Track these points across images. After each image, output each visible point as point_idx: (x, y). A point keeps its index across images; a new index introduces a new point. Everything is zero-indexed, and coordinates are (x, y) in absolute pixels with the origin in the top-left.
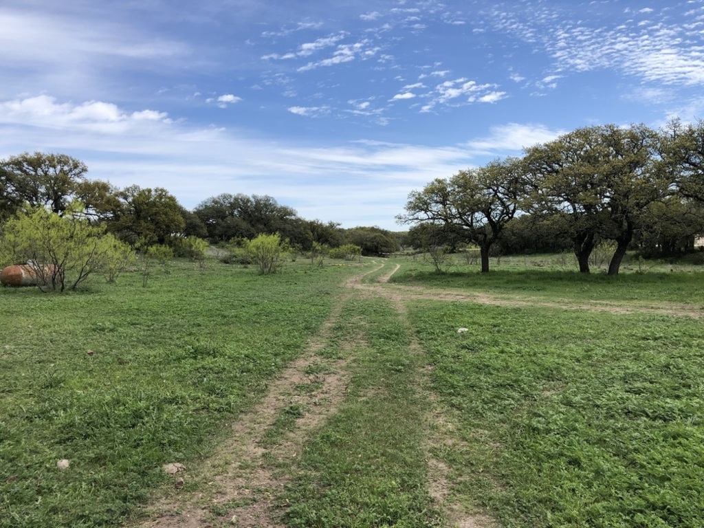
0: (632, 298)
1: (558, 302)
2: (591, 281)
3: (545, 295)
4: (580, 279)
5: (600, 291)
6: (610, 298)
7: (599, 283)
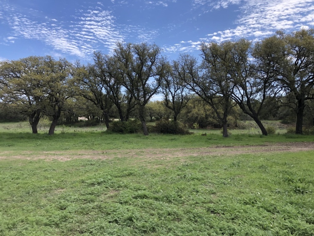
0: (66, 149)
1: (24, 155)
2: (41, 138)
3: (14, 150)
4: (34, 138)
5: (47, 145)
6: (54, 149)
7: (45, 140)
